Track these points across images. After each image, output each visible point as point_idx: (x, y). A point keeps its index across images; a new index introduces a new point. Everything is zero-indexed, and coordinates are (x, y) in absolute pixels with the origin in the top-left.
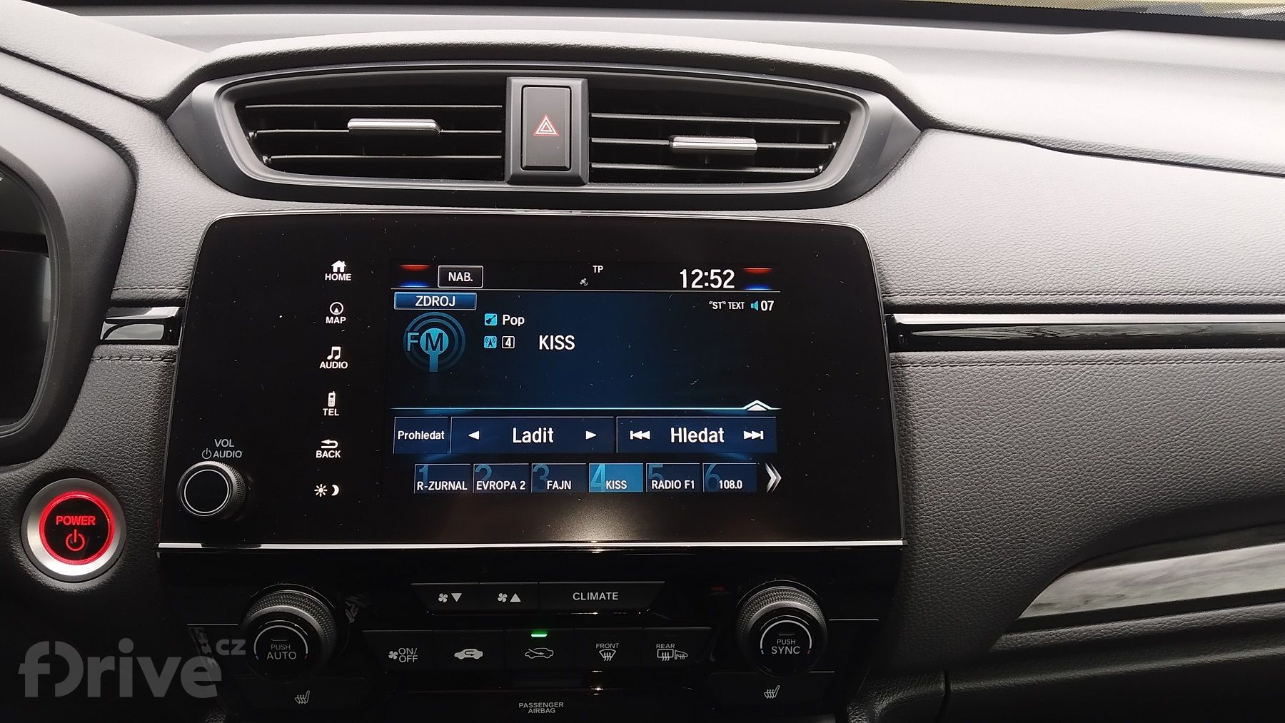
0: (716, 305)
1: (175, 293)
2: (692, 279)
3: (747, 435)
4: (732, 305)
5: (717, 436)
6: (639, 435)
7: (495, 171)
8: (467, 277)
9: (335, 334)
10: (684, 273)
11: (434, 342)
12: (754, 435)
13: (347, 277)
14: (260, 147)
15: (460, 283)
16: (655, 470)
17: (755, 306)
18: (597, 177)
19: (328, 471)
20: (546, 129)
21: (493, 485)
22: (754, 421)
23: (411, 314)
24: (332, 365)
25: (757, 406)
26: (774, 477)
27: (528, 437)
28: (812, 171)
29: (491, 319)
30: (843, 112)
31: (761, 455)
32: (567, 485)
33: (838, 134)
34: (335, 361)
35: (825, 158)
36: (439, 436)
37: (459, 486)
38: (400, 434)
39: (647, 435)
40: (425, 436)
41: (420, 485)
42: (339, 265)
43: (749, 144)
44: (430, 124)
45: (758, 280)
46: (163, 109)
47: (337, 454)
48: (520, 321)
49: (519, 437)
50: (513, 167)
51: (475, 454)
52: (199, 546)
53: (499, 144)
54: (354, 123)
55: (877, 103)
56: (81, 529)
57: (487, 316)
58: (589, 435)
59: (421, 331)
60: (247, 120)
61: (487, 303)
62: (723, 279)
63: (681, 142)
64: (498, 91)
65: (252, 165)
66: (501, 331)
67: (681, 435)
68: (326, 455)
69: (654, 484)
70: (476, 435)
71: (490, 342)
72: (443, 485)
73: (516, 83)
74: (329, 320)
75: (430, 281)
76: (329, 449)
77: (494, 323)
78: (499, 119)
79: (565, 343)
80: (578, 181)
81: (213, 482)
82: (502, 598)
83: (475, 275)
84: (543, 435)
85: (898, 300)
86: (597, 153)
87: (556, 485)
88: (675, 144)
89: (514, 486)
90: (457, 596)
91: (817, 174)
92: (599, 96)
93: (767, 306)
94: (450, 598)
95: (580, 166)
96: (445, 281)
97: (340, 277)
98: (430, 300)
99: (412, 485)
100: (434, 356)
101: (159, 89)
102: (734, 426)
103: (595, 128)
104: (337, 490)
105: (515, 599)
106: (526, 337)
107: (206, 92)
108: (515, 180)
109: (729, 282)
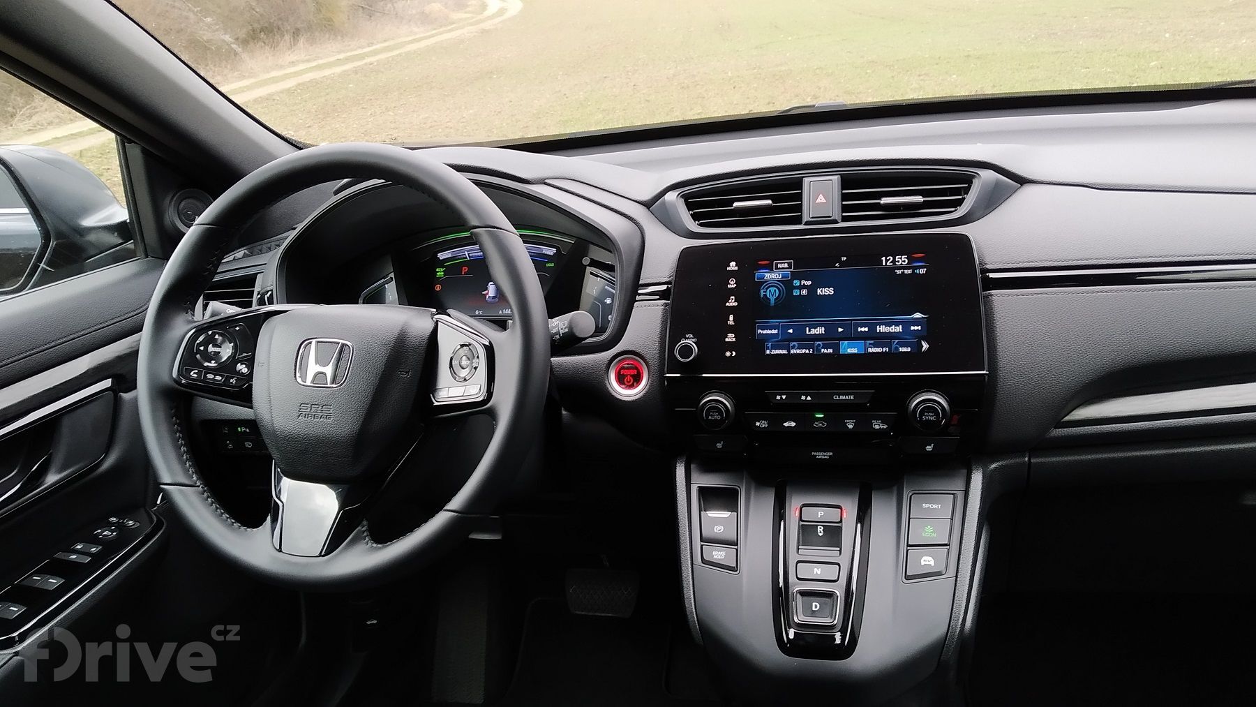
0: (898, 272)
1: (666, 279)
2: (887, 261)
3: (912, 328)
4: (906, 272)
5: (899, 329)
6: (863, 329)
7: (798, 220)
8: (786, 266)
9: (732, 292)
10: (884, 258)
11: (772, 294)
12: (916, 328)
13: (736, 268)
14: (695, 217)
15: (783, 268)
16: (870, 344)
17: (917, 271)
18: (845, 219)
19: (731, 346)
20: (821, 199)
21: (799, 351)
22: (916, 322)
23: (762, 282)
24: (731, 304)
25: (918, 315)
26: (925, 346)
27: (813, 331)
28: (953, 209)
29: (796, 283)
30: (968, 180)
31: (919, 336)
32: (830, 351)
33: (967, 191)
34: (732, 303)
35: (960, 202)
36: (776, 331)
37: (785, 352)
38: (759, 331)
39: (866, 329)
40: (769, 332)
41: (768, 352)
42: (733, 264)
43: (919, 199)
44: (769, 202)
45: (918, 260)
46: (647, 205)
47: (734, 340)
48: (809, 283)
49: (810, 331)
50: (806, 218)
51: (791, 339)
52: (678, 375)
53: (799, 208)
54: (736, 204)
55: (987, 175)
56: (631, 375)
57: (795, 282)
58: (840, 330)
59: (767, 289)
60: (690, 206)
61: (795, 276)
62: (902, 260)
63: (884, 201)
64: (798, 184)
65: (693, 226)
66: (801, 287)
67: (882, 329)
68: (730, 340)
69: (870, 350)
70: (791, 331)
71: (796, 292)
72: (778, 352)
73: (806, 181)
74: (729, 286)
75: (769, 268)
76: (731, 338)
77: (798, 284)
78: (799, 197)
79: (829, 291)
80: (836, 222)
81: (686, 351)
82: (803, 398)
83: (790, 264)
84: (821, 330)
85: (989, 267)
86: (845, 208)
87: (826, 351)
88: (882, 202)
89: (807, 351)
90: (784, 397)
91: (956, 210)
92: (846, 182)
93: (922, 271)
94: (781, 398)
95: (837, 215)
96: (777, 268)
97: (733, 269)
98: (770, 276)
99: (765, 352)
100: (773, 300)
101: (646, 196)
102: (906, 325)
103: (844, 197)
104: (734, 354)
105: (809, 398)
106: (812, 290)
107: (671, 196)
108: (807, 224)
109: (904, 261)
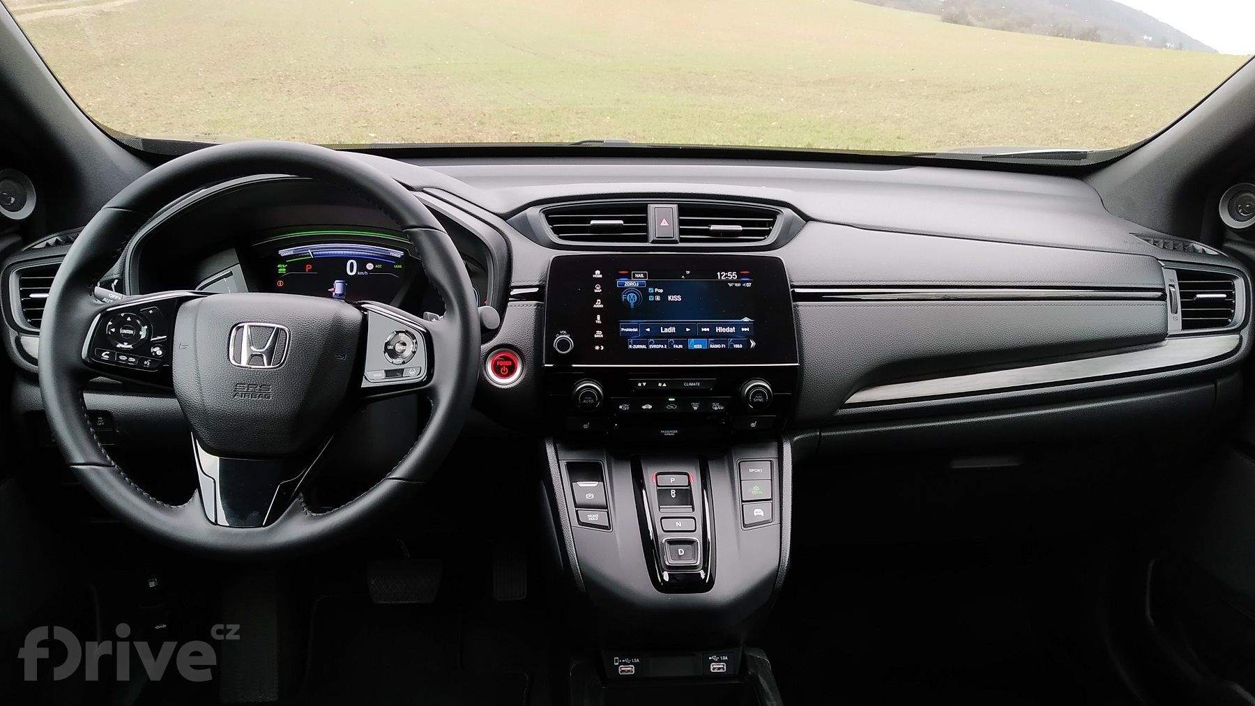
0: (730, 285)
1: (537, 283)
2: (722, 276)
3: (743, 329)
4: (736, 285)
5: (732, 330)
6: (705, 330)
7: (645, 239)
8: (642, 276)
9: (598, 296)
10: (719, 273)
11: (632, 299)
12: (746, 329)
13: (601, 276)
14: (556, 231)
15: (639, 278)
16: (711, 341)
17: (744, 285)
18: (682, 240)
19: (599, 342)
20: (665, 223)
21: (655, 346)
22: (746, 325)
23: (623, 289)
24: (598, 306)
25: (746, 319)
26: (753, 344)
27: (666, 330)
28: (763, 238)
29: (651, 290)
30: (774, 215)
31: (748, 336)
32: (681, 346)
33: (772, 224)
34: (598, 305)
35: (768, 233)
36: (636, 330)
37: (644, 347)
38: (623, 329)
39: (708, 330)
40: (630, 330)
41: (630, 346)
42: (598, 272)
43: (740, 228)
44: (621, 222)
45: (745, 276)
46: (505, 217)
47: (602, 336)
48: (661, 291)
49: (663, 330)
50: (651, 238)
51: (648, 336)
52: (555, 366)
53: (646, 229)
54: (592, 222)
55: (787, 212)
56: (506, 366)
57: (650, 289)
58: (688, 330)
59: (627, 294)
60: (550, 221)
61: (649, 284)
62: (733, 275)
63: (713, 227)
64: (643, 208)
65: (555, 239)
66: (655, 294)
67: (720, 330)
68: (598, 336)
69: (711, 346)
70: (648, 330)
71: (651, 298)
72: (638, 346)
73: (651, 207)
74: (596, 291)
75: (629, 277)
76: (599, 334)
77: (652, 291)
78: (645, 220)
79: (678, 298)
80: (676, 242)
81: (564, 344)
82: (660, 385)
83: (645, 275)
84: (672, 330)
85: (795, 284)
86: (682, 232)
87: (677, 347)
88: (712, 228)
89: (662, 347)
90: (644, 384)
91: (765, 239)
92: (683, 210)
93: (749, 285)
94: (642, 385)
95: (677, 238)
96: (634, 277)
97: (598, 276)
98: (629, 284)
99: (628, 346)
100: (632, 305)
101: (502, 210)
102: (738, 327)
103: (681, 222)
104: (602, 348)
105: (664, 385)
106: (664, 296)
107: (531, 210)
108: (654, 242)
109: (735, 277)
